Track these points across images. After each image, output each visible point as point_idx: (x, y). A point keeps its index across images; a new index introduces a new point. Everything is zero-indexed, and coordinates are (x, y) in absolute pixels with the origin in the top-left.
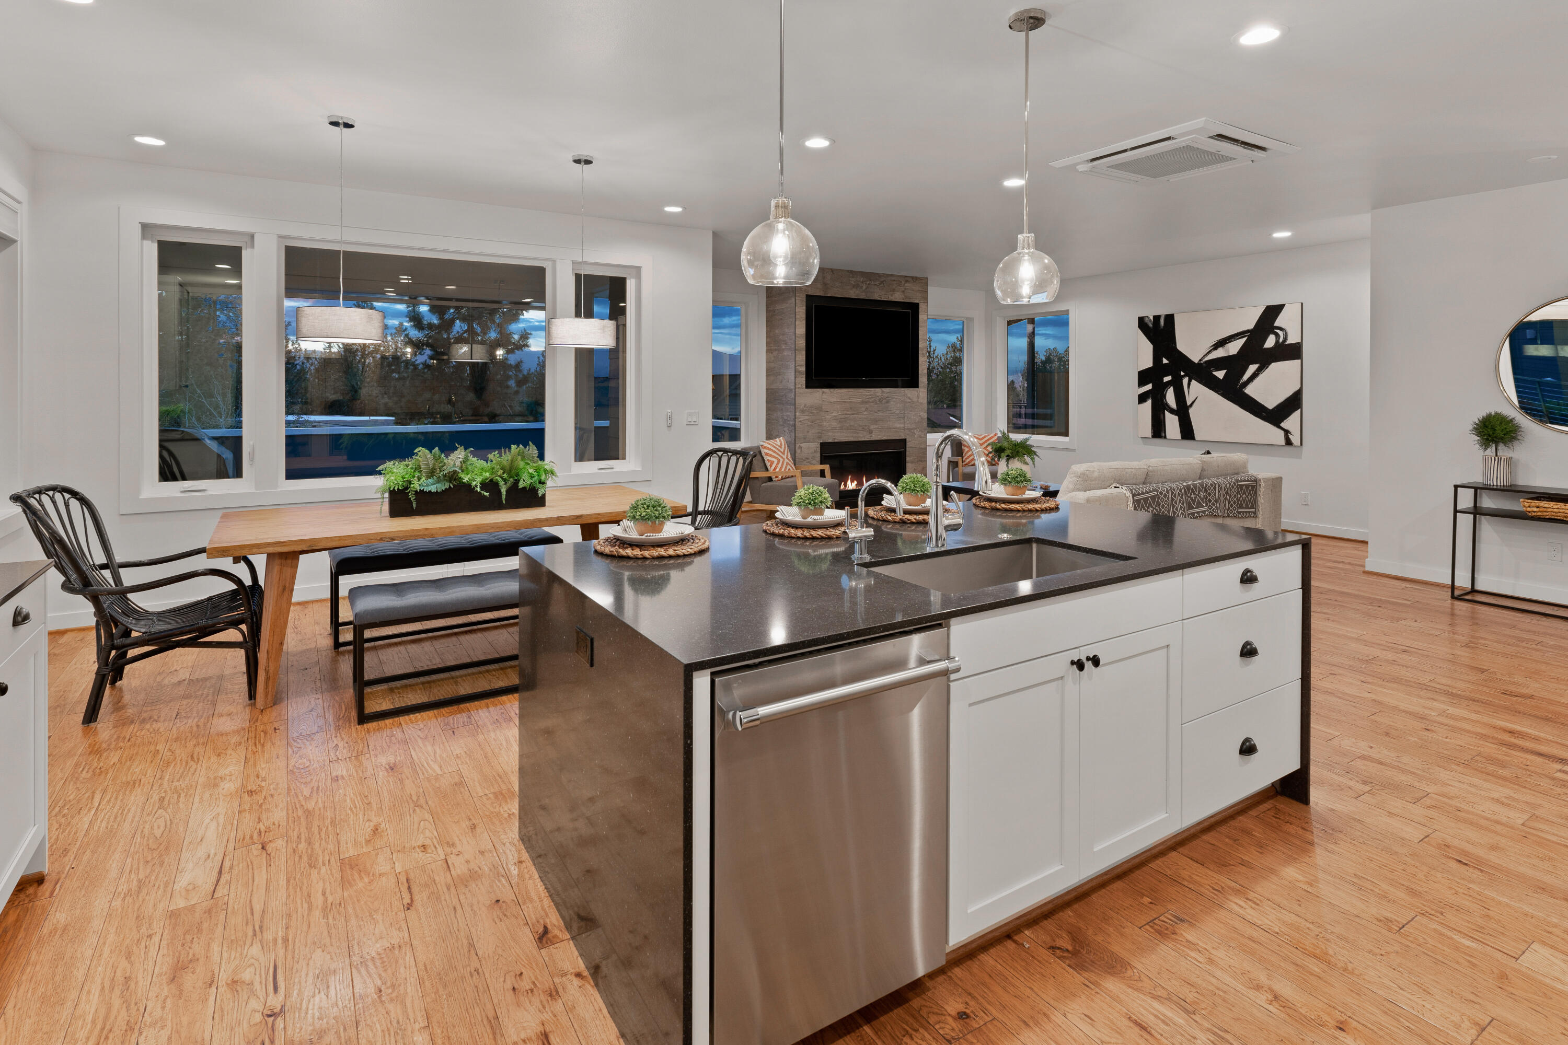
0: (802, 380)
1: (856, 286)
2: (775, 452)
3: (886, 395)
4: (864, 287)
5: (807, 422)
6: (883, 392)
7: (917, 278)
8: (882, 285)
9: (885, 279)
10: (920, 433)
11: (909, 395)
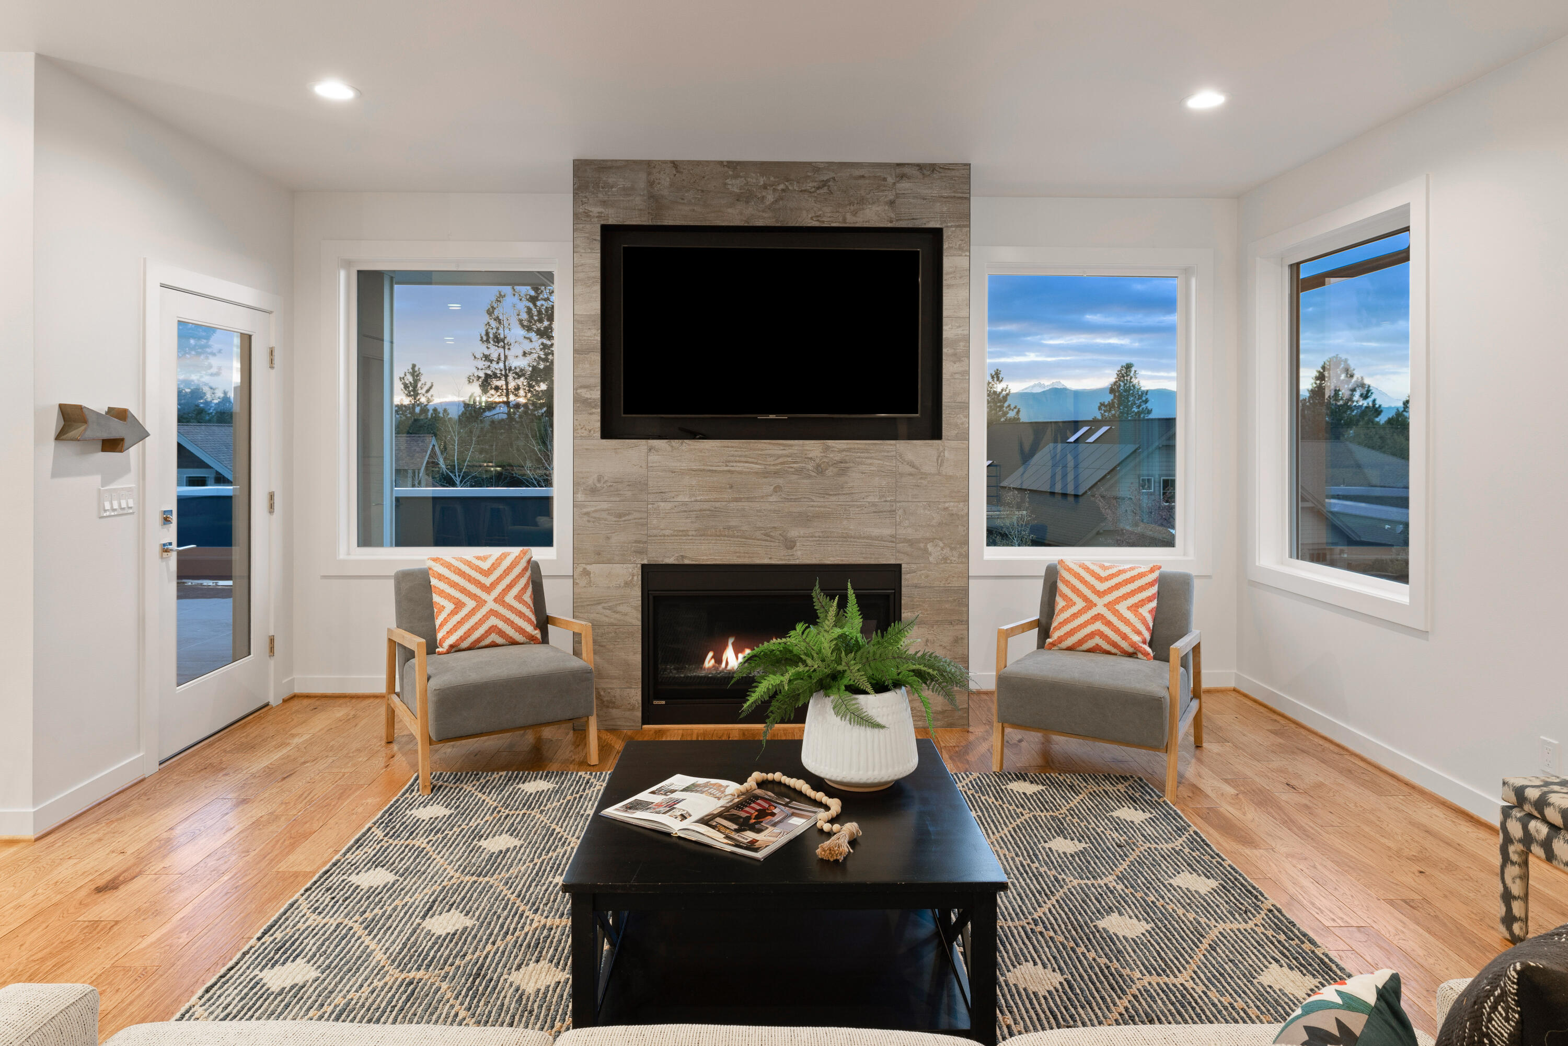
0: (595, 420)
1: (746, 196)
2: (454, 585)
3: (838, 457)
4: (770, 198)
5: (604, 515)
6: (827, 448)
7: (933, 167)
8: (825, 190)
9: (832, 175)
10: (947, 551)
11: (910, 456)
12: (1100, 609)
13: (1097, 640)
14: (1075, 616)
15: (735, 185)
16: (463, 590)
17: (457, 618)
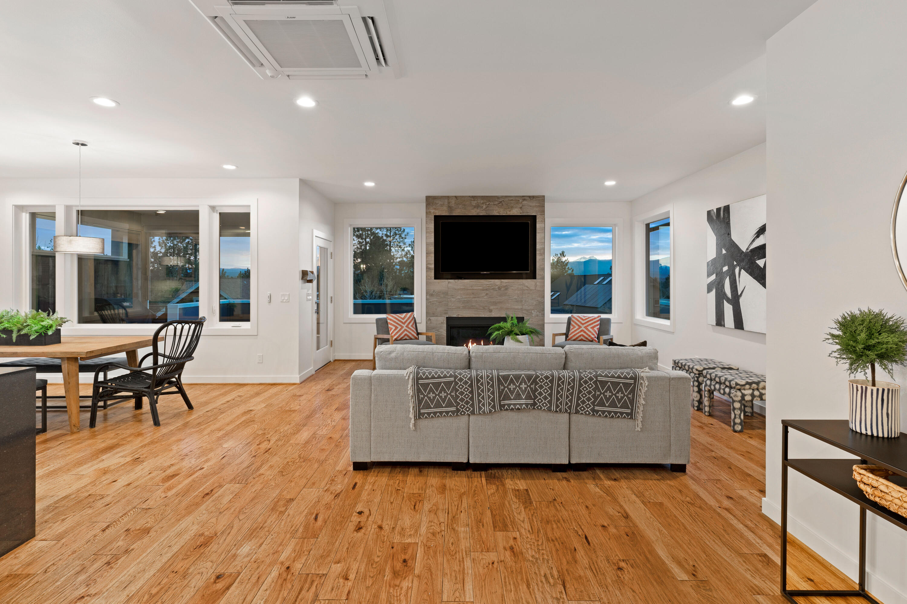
0: (432, 274)
1: (477, 206)
2: (395, 322)
3: (505, 285)
4: (484, 207)
5: (435, 302)
6: (502, 282)
7: (533, 197)
8: (501, 204)
9: (503, 199)
10: (538, 313)
11: (527, 284)
12: (583, 328)
13: (582, 337)
14: (575, 331)
15: (474, 203)
16: (397, 323)
17: (396, 331)
